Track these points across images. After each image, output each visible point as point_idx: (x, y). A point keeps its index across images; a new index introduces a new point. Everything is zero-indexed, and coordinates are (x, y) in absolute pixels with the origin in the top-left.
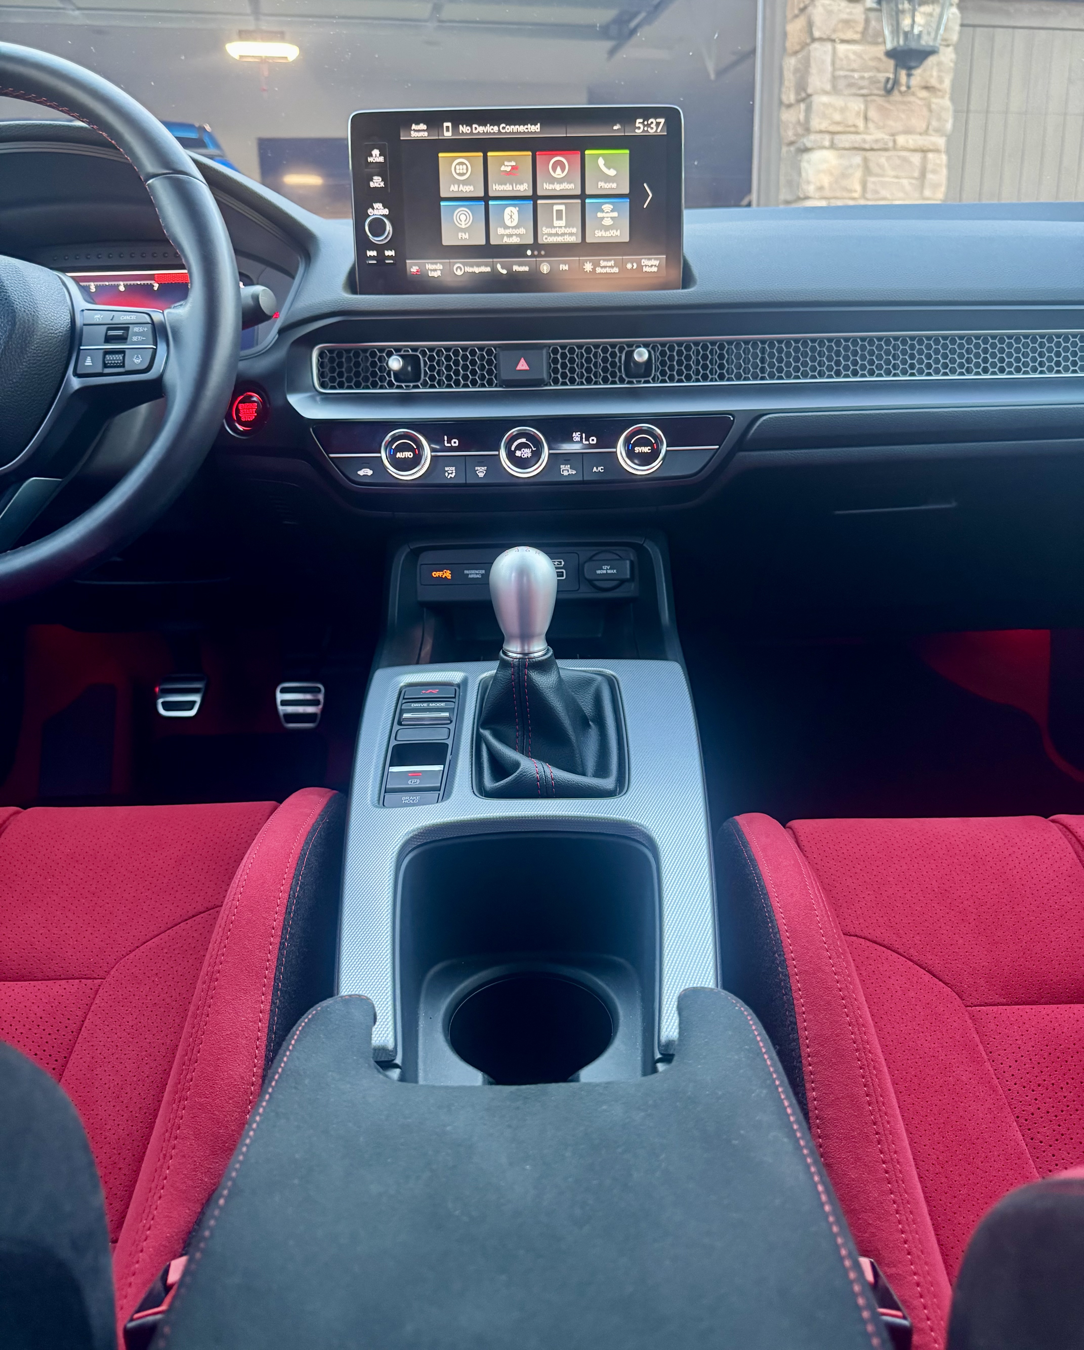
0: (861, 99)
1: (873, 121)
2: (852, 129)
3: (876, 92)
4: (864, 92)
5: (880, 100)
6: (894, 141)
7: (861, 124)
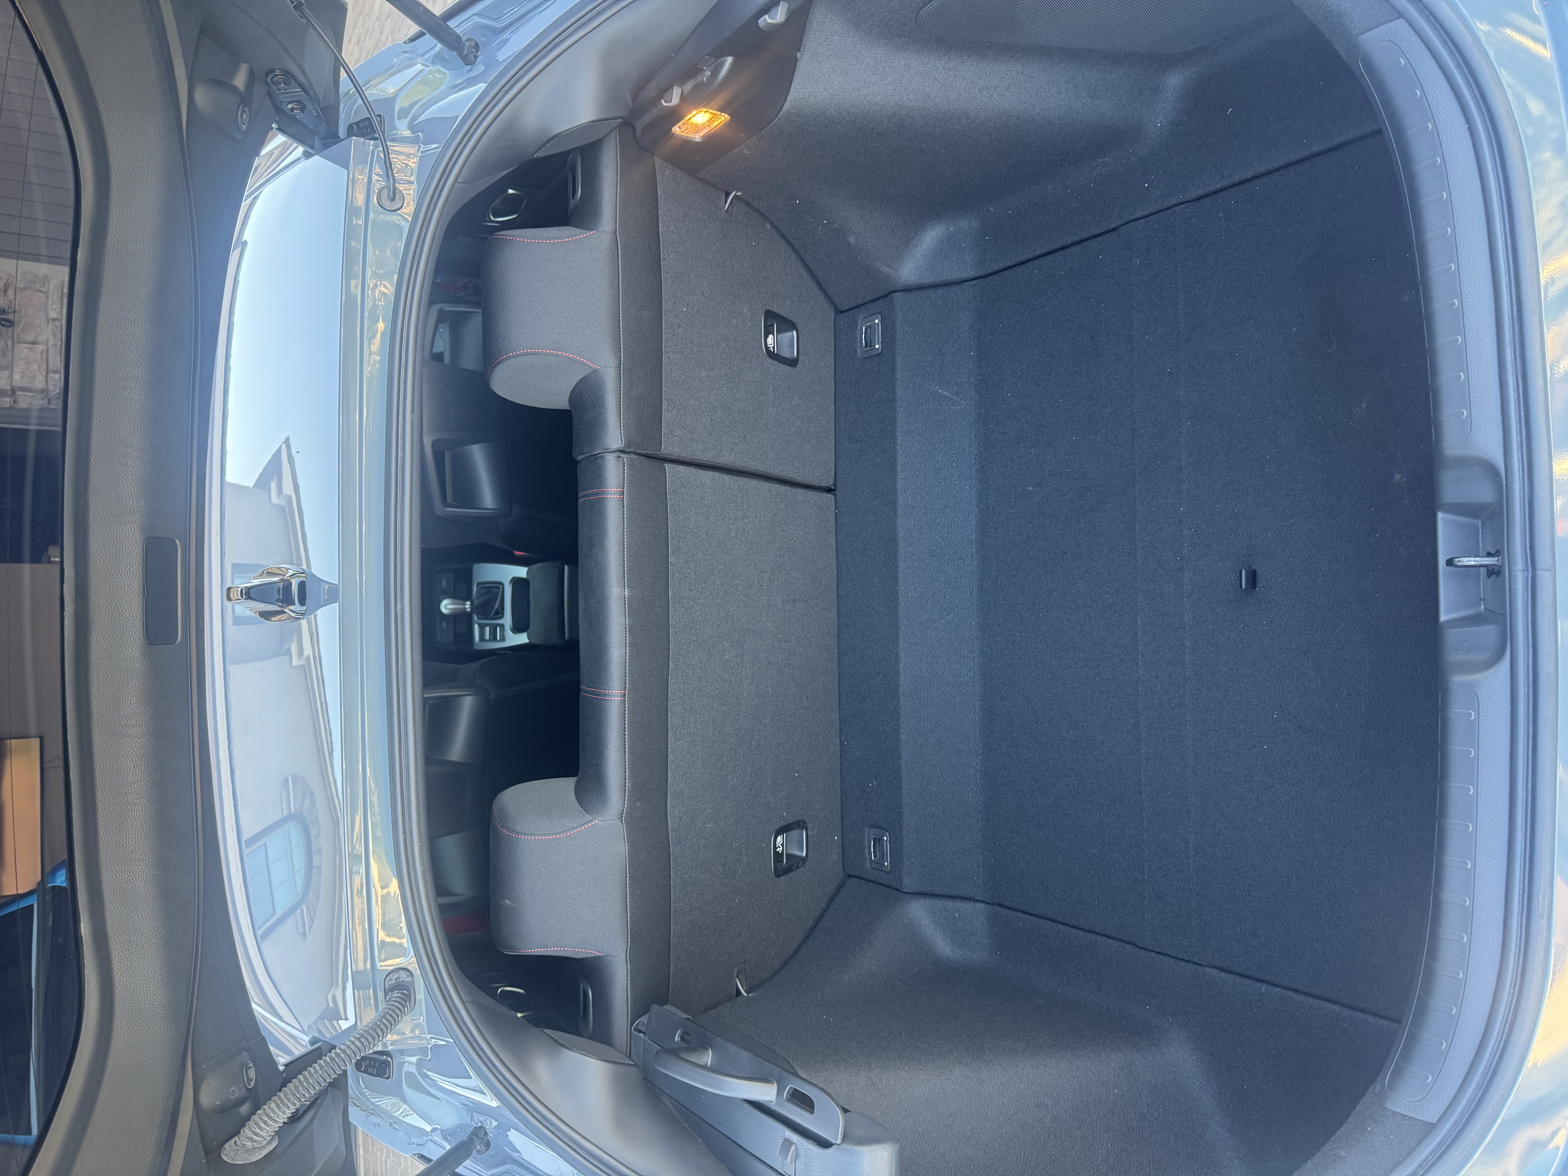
0: (17, 346)
1: (37, 336)
2: (44, 354)
3: (10, 334)
4: (10, 343)
5: (18, 330)
6: (54, 320)
7: (41, 347)
